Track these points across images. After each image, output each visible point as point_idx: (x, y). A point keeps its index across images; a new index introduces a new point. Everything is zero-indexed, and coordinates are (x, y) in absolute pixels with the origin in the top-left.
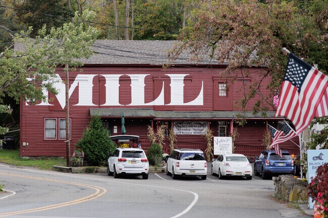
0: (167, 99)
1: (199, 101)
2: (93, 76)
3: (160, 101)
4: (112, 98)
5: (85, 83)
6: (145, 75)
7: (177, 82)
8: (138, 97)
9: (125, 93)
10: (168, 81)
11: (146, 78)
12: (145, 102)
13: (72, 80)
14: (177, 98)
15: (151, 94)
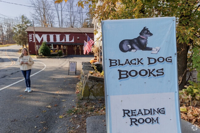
0: (65, 40)
1: (73, 41)
2: (47, 35)
3: (63, 41)
4: (52, 40)
5: (45, 37)
6: (60, 35)
7: (67, 37)
8: (58, 40)
9: (55, 39)
10: (65, 36)
11: (60, 36)
12: (60, 41)
13: (41, 36)
14: (68, 40)
15: (61, 39)
